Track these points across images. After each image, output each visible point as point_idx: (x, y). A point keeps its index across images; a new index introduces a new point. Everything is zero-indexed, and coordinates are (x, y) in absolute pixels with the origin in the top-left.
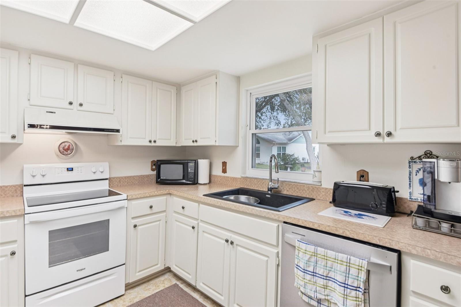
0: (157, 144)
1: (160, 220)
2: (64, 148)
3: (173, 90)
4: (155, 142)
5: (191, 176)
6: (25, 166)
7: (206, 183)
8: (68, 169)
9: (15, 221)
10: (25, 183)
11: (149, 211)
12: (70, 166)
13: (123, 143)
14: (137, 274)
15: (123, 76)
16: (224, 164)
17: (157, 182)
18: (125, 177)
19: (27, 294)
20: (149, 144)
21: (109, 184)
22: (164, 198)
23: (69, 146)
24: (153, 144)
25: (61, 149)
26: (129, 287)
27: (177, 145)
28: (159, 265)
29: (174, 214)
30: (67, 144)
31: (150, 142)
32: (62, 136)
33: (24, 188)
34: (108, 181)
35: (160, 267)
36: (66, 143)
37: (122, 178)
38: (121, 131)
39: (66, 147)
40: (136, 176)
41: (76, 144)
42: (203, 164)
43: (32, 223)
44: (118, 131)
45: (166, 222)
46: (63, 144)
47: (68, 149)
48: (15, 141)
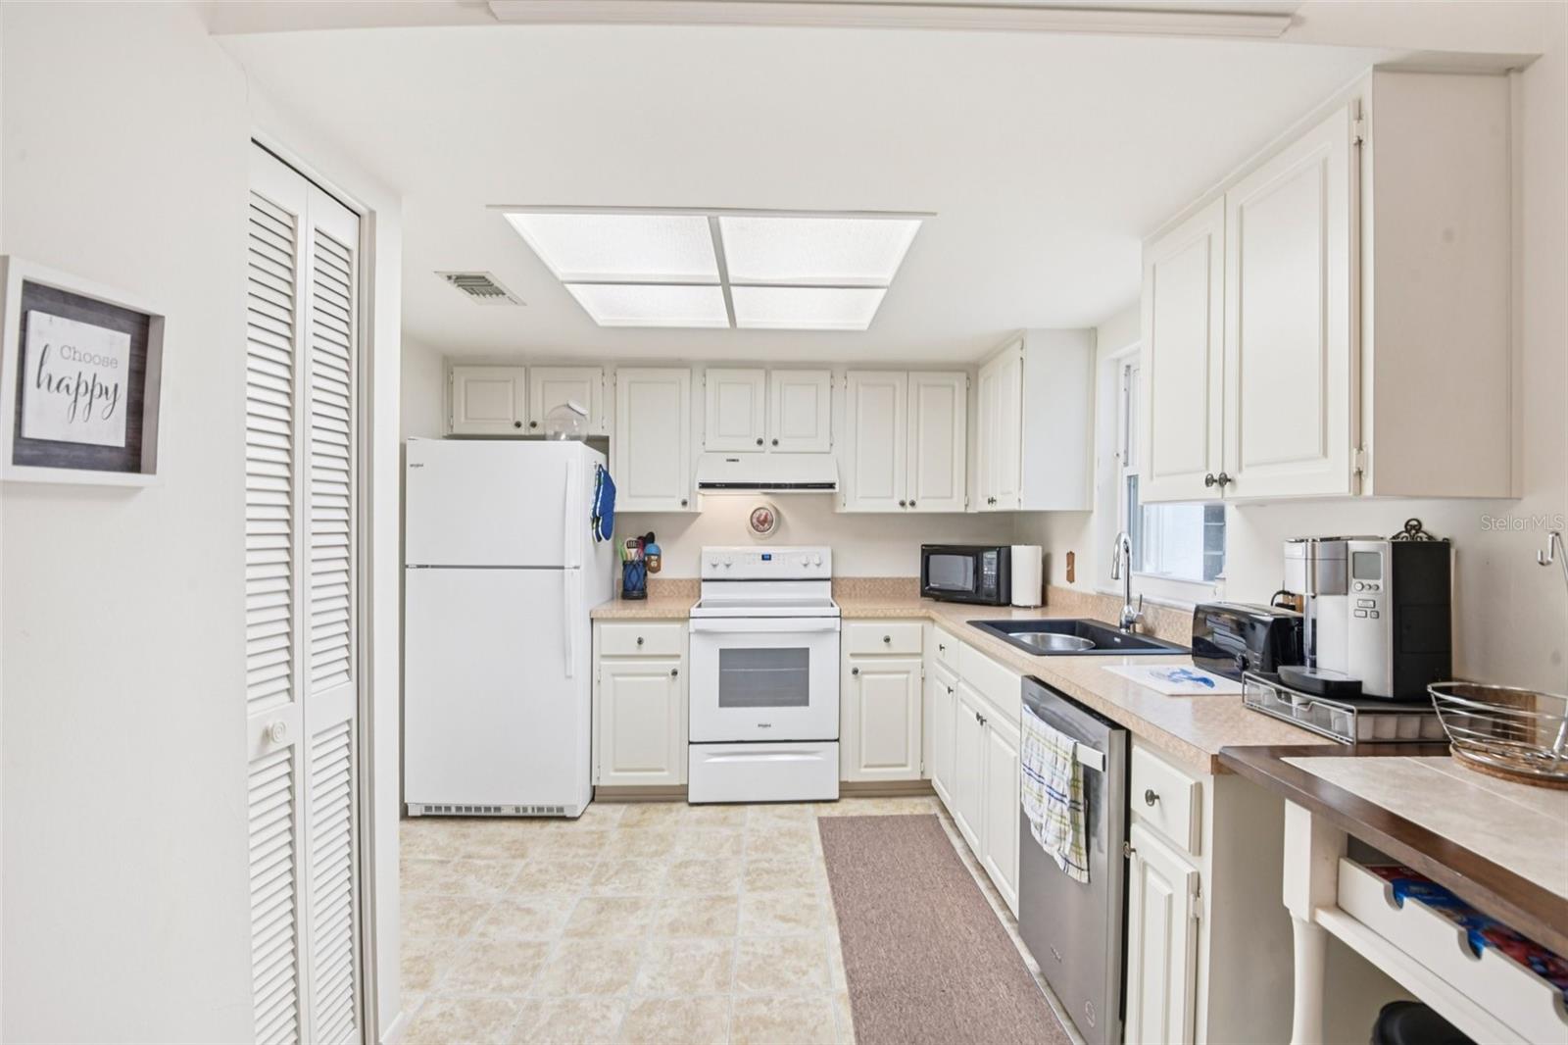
0: (919, 509)
1: (908, 672)
2: (758, 521)
3: (959, 382)
4: (913, 504)
5: (990, 584)
6: (705, 549)
7: (1028, 604)
8: (763, 557)
9: (677, 626)
10: (704, 576)
11: (883, 648)
12: (766, 550)
13: (848, 509)
14: (863, 770)
15: (849, 374)
16: (1071, 556)
17: (924, 594)
18: (865, 580)
19: (691, 740)
20: (901, 510)
21: (832, 590)
22: (918, 625)
23: (766, 517)
24: (909, 509)
25: (755, 520)
26: (848, 790)
27: (970, 510)
28: (908, 769)
29: (936, 664)
30: (764, 513)
31: (903, 504)
32: (755, 500)
33: (703, 584)
34: (829, 583)
35: (910, 773)
36: (762, 511)
37: (859, 579)
38: (837, 486)
39: (762, 518)
40: (887, 579)
41: (777, 512)
42: (1025, 560)
43: (700, 632)
44: (831, 486)
45: (923, 679)
46: (758, 513)
47: (765, 521)
48: (686, 509)
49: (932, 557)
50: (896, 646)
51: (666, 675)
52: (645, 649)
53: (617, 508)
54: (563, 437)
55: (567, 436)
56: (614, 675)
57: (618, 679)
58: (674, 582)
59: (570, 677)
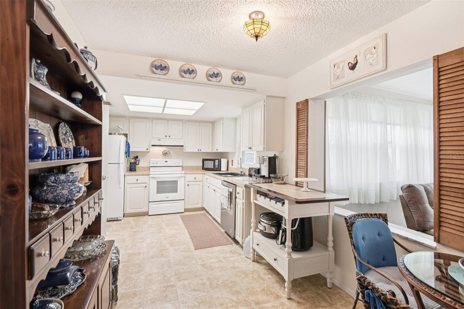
0: (202, 151)
1: (199, 185)
3: (211, 125)
4: (201, 150)
5: (217, 167)
6: (151, 160)
7: (224, 170)
8: (166, 162)
9: (146, 176)
10: (151, 166)
11: (194, 180)
12: (166, 160)
13: (186, 151)
14: (189, 206)
15: (187, 122)
16: (232, 161)
17: (203, 169)
18: (190, 166)
19: (150, 201)
20: (198, 151)
21: (182, 168)
22: (201, 175)
24: (200, 151)
25: (163, 153)
26: (186, 210)
27: (213, 152)
28: (199, 205)
29: (206, 183)
30: (166, 152)
31: (198, 150)
32: (164, 149)
33: (151, 168)
34: (181, 167)
35: (200, 206)
37: (188, 166)
38: (184, 146)
39: (165, 153)
40: (195, 166)
41: (169, 151)
42: (224, 162)
43: (152, 178)
44: (183, 146)
45: (203, 186)
47: (166, 153)
48: (148, 151)
49: (205, 161)
50: (197, 179)
51: (144, 187)
52: (138, 182)
53: (130, 151)
54: (117, 134)
55: (118, 134)
56: (130, 188)
57: (131, 189)
58: (143, 167)
59: (120, 188)
